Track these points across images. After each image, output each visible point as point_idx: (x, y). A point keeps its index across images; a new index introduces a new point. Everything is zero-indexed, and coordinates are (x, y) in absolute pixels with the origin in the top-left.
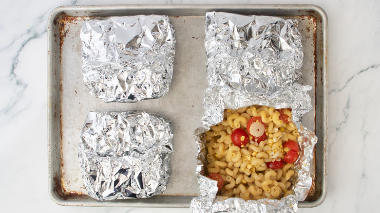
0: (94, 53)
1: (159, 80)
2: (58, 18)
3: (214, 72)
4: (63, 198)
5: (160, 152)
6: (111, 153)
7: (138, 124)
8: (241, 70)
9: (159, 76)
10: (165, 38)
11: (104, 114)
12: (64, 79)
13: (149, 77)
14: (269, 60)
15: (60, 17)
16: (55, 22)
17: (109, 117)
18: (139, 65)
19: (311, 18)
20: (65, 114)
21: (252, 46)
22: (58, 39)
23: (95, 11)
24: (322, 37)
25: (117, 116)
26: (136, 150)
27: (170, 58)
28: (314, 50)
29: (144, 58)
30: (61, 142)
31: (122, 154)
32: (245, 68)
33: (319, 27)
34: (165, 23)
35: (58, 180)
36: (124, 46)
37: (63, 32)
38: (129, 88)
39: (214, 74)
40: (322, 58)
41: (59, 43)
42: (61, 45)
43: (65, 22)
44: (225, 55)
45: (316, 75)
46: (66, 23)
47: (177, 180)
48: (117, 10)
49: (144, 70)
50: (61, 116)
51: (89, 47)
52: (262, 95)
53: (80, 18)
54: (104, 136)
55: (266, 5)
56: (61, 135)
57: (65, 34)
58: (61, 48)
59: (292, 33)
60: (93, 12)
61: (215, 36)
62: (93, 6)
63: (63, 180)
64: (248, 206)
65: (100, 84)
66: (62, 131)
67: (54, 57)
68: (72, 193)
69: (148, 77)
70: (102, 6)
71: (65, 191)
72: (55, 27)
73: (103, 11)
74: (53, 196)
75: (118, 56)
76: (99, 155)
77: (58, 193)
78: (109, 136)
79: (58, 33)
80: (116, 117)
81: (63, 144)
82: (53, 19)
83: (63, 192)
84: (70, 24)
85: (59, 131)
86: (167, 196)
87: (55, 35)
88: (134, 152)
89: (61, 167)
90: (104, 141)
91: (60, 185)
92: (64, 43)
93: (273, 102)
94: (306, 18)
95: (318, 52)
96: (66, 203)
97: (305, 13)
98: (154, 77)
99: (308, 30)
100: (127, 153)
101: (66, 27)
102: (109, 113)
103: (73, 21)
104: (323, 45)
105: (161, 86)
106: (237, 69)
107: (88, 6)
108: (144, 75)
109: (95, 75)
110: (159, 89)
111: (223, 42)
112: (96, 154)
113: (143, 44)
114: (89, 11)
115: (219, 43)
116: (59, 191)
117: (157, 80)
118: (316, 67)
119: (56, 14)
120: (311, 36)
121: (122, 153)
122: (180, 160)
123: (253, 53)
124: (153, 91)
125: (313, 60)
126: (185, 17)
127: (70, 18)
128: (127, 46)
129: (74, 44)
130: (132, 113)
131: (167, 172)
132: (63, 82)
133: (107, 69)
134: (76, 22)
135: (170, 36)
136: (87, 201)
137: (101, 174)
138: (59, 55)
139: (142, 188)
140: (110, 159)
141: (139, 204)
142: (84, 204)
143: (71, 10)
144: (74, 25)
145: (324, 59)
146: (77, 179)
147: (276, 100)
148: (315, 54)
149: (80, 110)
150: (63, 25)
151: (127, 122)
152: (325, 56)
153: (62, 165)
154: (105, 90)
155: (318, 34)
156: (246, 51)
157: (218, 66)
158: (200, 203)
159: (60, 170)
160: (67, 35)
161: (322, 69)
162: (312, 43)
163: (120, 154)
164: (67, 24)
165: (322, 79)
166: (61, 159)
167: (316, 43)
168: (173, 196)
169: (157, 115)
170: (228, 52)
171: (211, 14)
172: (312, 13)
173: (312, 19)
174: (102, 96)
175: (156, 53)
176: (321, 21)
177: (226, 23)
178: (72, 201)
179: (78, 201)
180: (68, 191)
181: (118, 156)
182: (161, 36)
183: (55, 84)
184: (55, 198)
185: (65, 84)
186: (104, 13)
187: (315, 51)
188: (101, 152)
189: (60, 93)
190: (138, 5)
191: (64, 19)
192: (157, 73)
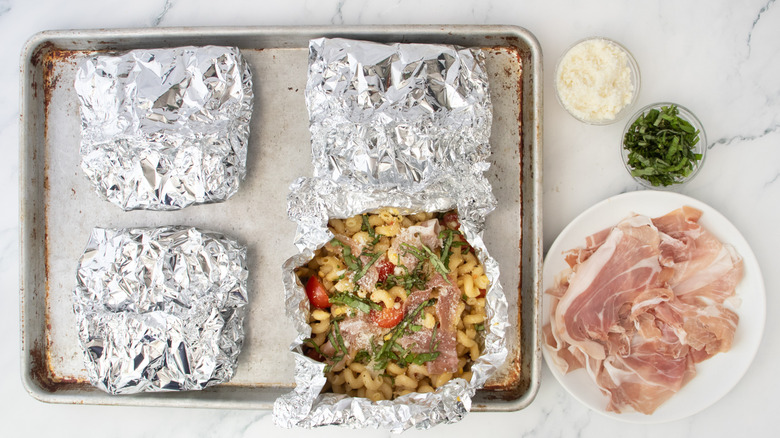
0: (97, 118)
1: (217, 168)
2: (40, 52)
3: (323, 152)
4: (49, 388)
5: (219, 305)
6: (131, 306)
7: (181, 251)
8: (371, 147)
9: (217, 160)
10: (228, 88)
11: (120, 233)
12: (52, 166)
13: (199, 163)
14: (423, 128)
15: (45, 51)
16: (34, 60)
17: (127, 238)
18: (177, 139)
19: (512, 50)
20: (52, 232)
21: (391, 102)
22: (41, 92)
23: (107, 39)
24: (531, 87)
25: (141, 237)
26: (176, 301)
27: (240, 127)
28: (519, 111)
29: (187, 127)
30: (47, 284)
31: (150, 308)
32: (378, 144)
33: (527, 67)
34: (230, 62)
35: (40, 356)
36: (151, 104)
37: (50, 79)
38: (163, 183)
39: (322, 156)
40: (532, 127)
41: (42, 99)
42: (46, 103)
43: (54, 60)
44: (339, 119)
45: (522, 159)
46: (57, 62)
47: (259, 359)
48: (147, 38)
49: (189, 150)
50: (46, 235)
51: (90, 106)
52: (396, 188)
53: (81, 53)
54: (116, 275)
55: (424, 26)
56: (47, 272)
57: (54, 82)
58: (46, 110)
59: (470, 76)
60: (102, 42)
61: (323, 84)
62: (101, 30)
63: (49, 354)
64: (378, 411)
65: (111, 176)
66: (48, 264)
67: (32, 126)
68: (66, 379)
69: (197, 163)
70: (119, 29)
71: (53, 375)
72: (33, 69)
73: (121, 40)
74: (30, 385)
75: (137, 124)
76: (109, 309)
77: (39, 379)
78: (126, 273)
79: (41, 81)
80: (139, 239)
81: (51, 288)
82: (30, 55)
83: (49, 377)
84: (63, 63)
85: (43, 263)
86: (241, 387)
87: (34, 85)
88: (173, 304)
89: (47, 331)
90: (117, 283)
91: (45, 363)
92: (52, 99)
93: (418, 198)
94: (503, 50)
95: (526, 115)
96: (52, 398)
97: (501, 42)
98: (206, 163)
99: (508, 73)
100: (160, 306)
101: (56, 71)
102: (128, 231)
103: (69, 59)
104: (532, 103)
105: (221, 179)
106: (362, 146)
107: (93, 30)
108: (189, 158)
109: (101, 159)
110: (216, 186)
111: (335, 94)
112: (103, 307)
113: (187, 101)
114: (96, 39)
115: (329, 97)
116: (42, 375)
117: (212, 169)
118: (522, 145)
119: (36, 45)
120: (513, 85)
121: (149, 305)
122: (264, 320)
123: (391, 115)
124: (206, 188)
125: (517, 131)
126: (274, 50)
127: (62, 53)
128: (156, 104)
129: (70, 101)
130: (171, 231)
131: (239, 343)
132: (49, 173)
133: (121, 148)
134: (74, 61)
135: (238, 86)
136: (92, 395)
137: (111, 346)
138: (42, 122)
139: (187, 371)
140: (125, 318)
141: (187, 402)
142: (85, 399)
143: (63, 39)
144: (70, 66)
145: (536, 129)
146: (76, 353)
147: (426, 195)
148: (521, 118)
149: (81, 225)
150: (50, 66)
151: (160, 248)
152: (536, 122)
153: (49, 327)
154: (121, 187)
155: (525, 80)
156: (379, 111)
157: (330, 141)
158: (290, 408)
159: (43, 336)
160: (58, 84)
161: (531, 148)
162: (516, 98)
163: (147, 308)
164: (57, 64)
165: (531, 167)
166: (46, 316)
167: (522, 99)
168: (251, 388)
169: (216, 235)
170: (346, 114)
171: (319, 42)
172: (512, 42)
173: (515, 53)
174: (117, 199)
175: (211, 117)
176: (530, 56)
177: (344, 60)
178: (64, 394)
179: (75, 394)
180: (58, 376)
181: (143, 312)
182: (220, 85)
183: (33, 176)
184: (32, 388)
185: (52, 176)
186: (123, 43)
187: (521, 113)
188: (111, 302)
189: (45, 193)
190: (185, 28)
191: (52, 55)
192: (211, 155)
